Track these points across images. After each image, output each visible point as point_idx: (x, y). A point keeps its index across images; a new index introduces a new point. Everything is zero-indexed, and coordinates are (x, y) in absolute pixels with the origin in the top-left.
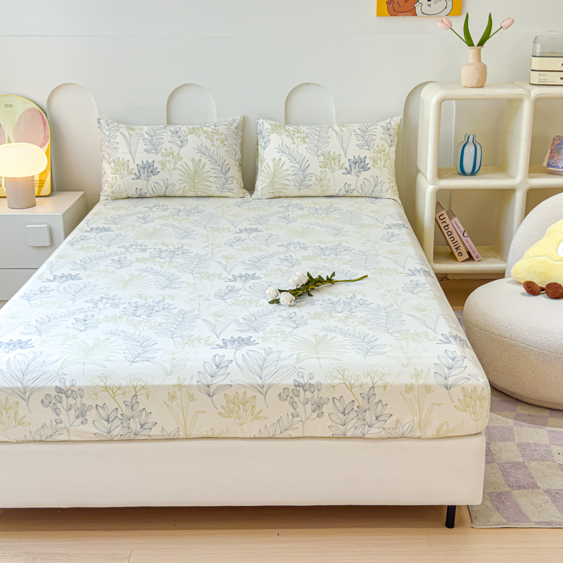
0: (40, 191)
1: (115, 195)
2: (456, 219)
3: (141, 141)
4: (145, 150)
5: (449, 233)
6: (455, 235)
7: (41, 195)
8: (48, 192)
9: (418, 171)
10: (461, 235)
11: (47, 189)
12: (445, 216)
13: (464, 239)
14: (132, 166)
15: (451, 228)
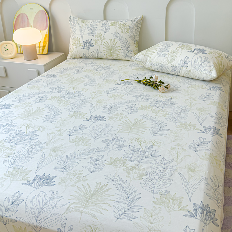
1: (74, 56)
3: (87, 28)
4: (88, 34)
7: (43, 53)
11: (46, 51)
14: (81, 42)
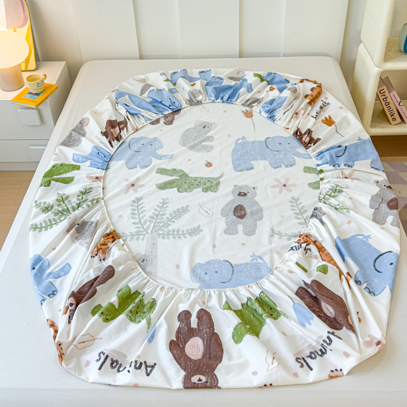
0: (26, 66)
2: (394, 93)
5: (387, 104)
6: (392, 105)
7: (29, 69)
8: (34, 67)
9: (361, 42)
10: (397, 104)
11: (32, 64)
12: (386, 90)
13: (399, 108)
15: (389, 100)
